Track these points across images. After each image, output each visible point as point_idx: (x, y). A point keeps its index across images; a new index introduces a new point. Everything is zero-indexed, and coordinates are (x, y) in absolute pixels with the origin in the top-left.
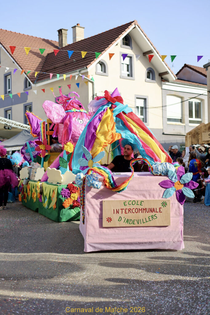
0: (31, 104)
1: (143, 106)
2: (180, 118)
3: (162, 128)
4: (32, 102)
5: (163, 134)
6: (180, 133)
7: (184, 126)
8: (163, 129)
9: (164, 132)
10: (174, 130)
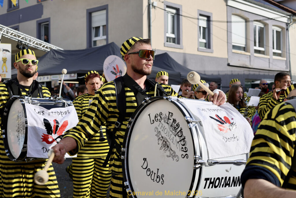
0: (48, 20)
1: (205, 26)
2: (244, 46)
3: (227, 57)
4: (49, 18)
5: (229, 65)
6: (246, 65)
7: (249, 57)
8: (228, 59)
9: (229, 62)
10: (239, 60)
